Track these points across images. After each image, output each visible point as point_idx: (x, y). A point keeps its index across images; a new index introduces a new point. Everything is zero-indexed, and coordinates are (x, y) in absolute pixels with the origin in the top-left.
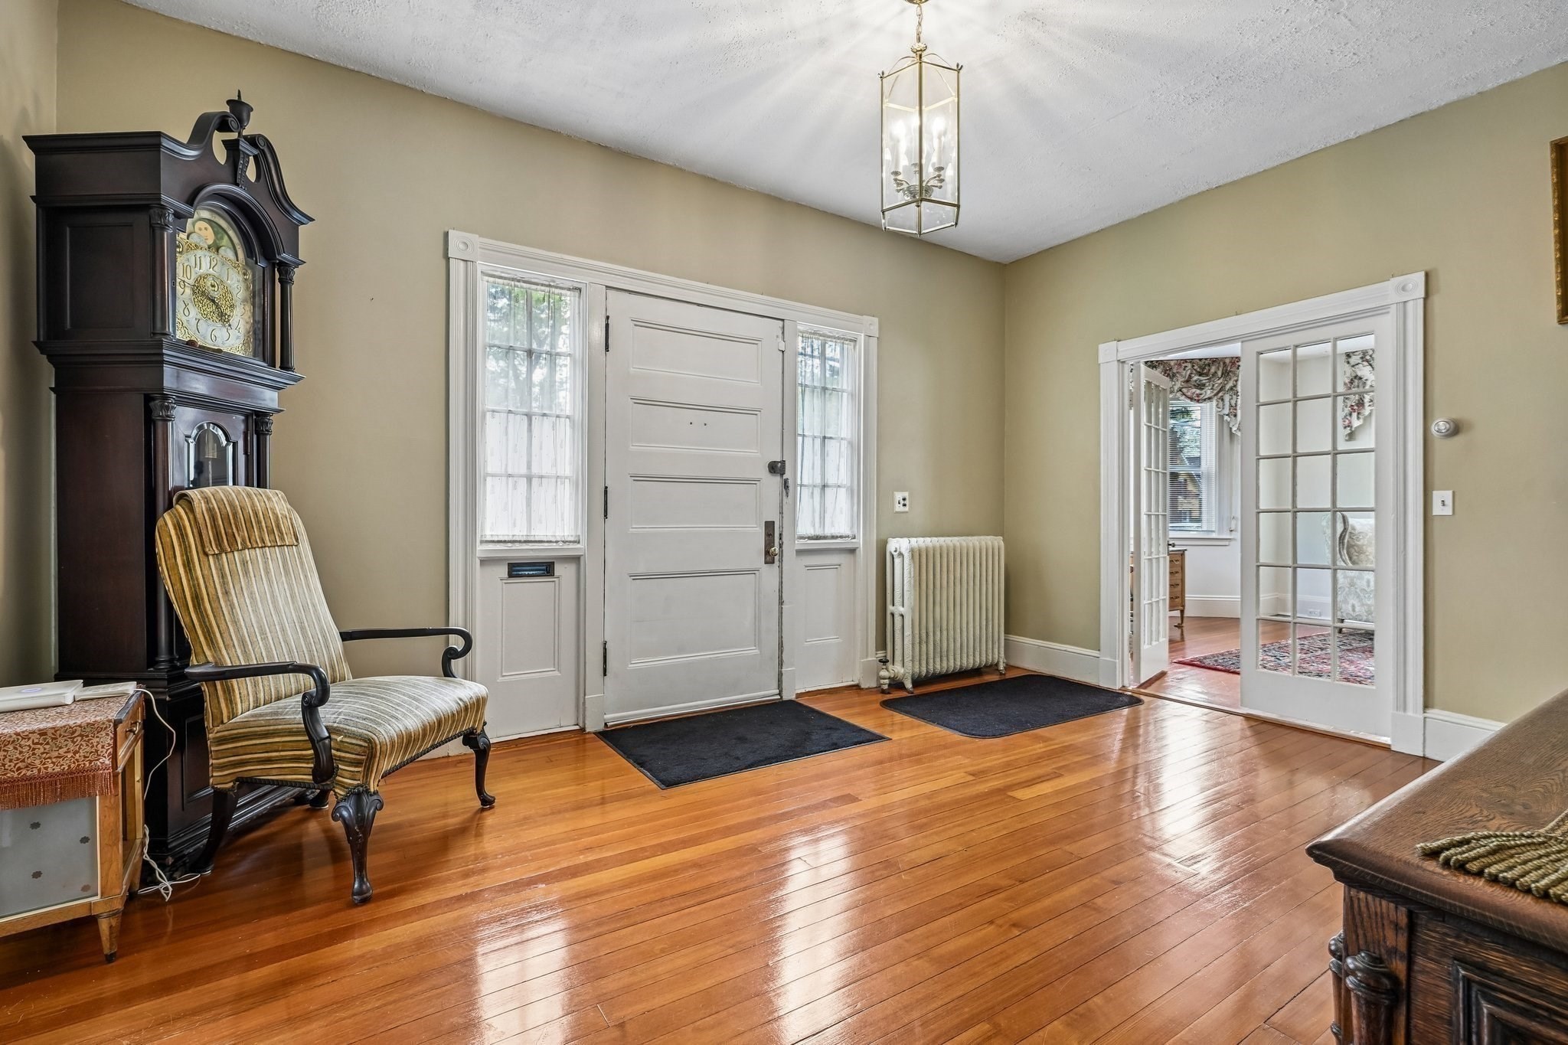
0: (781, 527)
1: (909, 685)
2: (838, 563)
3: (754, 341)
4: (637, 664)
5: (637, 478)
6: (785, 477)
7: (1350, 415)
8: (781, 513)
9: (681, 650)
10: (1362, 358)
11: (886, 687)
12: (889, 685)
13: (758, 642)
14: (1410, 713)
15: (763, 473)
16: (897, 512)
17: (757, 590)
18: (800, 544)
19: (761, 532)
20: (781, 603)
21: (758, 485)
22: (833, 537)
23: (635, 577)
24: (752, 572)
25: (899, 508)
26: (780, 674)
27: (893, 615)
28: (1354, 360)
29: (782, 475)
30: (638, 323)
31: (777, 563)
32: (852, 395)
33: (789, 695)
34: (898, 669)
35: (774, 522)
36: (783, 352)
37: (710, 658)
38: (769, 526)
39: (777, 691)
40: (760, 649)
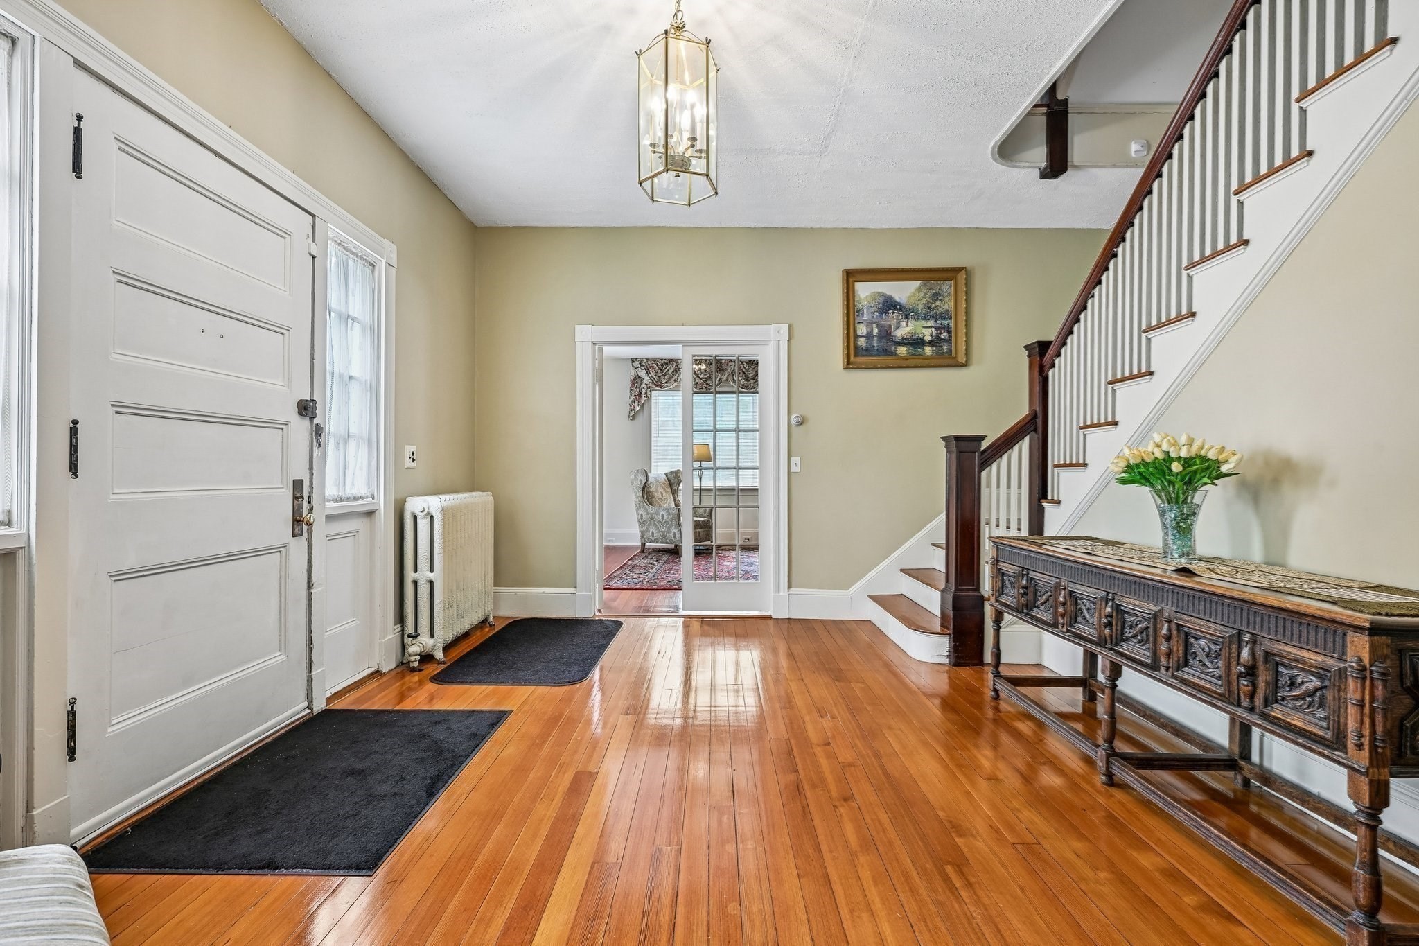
0: (311, 487)
1: (439, 655)
2: (356, 529)
3: (283, 234)
4: (121, 724)
5: (122, 409)
6: (316, 421)
7: (634, 402)
8: (311, 469)
9: (187, 681)
10: (640, 363)
11: (416, 664)
12: (420, 661)
13: (284, 646)
14: (782, 593)
15: (292, 415)
16: (408, 469)
17: (283, 574)
18: (331, 507)
19: (288, 493)
20: (310, 587)
21: (285, 430)
22: (356, 499)
23: (119, 577)
24: (277, 549)
25: (409, 464)
26: (309, 680)
27: (415, 583)
28: (636, 364)
29: (312, 419)
30: (126, 147)
31: (305, 535)
32: (374, 330)
33: (319, 705)
34: (425, 642)
35: (303, 480)
36: (314, 257)
37: (229, 682)
38: (298, 484)
39: (306, 704)
40: (286, 652)
